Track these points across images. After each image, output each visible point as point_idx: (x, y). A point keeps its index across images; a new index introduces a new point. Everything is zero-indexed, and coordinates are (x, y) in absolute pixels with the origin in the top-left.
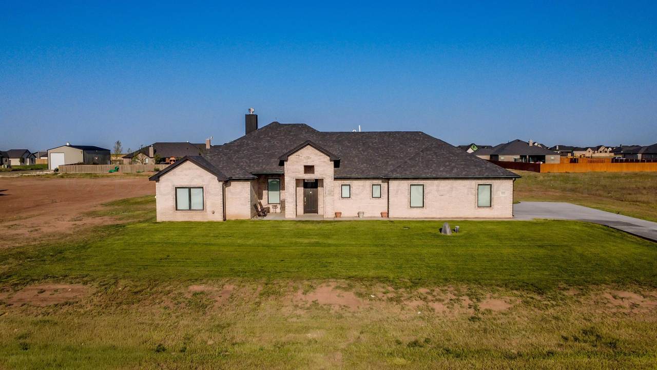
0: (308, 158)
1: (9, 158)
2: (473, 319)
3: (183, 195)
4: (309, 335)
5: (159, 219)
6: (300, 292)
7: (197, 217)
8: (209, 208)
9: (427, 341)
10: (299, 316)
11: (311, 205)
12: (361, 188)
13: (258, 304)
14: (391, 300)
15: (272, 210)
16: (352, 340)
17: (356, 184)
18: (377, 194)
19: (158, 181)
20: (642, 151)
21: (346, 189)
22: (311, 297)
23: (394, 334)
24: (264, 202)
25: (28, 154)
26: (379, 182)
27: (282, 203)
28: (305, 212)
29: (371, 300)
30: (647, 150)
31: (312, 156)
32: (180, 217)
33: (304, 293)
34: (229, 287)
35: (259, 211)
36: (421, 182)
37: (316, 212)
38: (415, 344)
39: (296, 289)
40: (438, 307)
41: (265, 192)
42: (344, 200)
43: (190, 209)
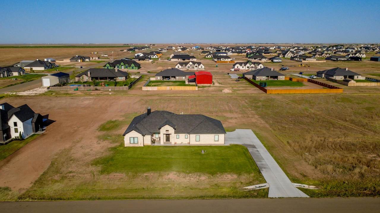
0: (167, 128)
1: (12, 72)
2: (197, 182)
3: (132, 139)
4: (168, 186)
5: (125, 146)
6: (166, 175)
7: (136, 145)
8: (139, 143)
9: (188, 186)
10: (166, 181)
11: (168, 139)
12: (182, 136)
13: (158, 178)
14: (184, 177)
15: (156, 140)
16: (175, 186)
17: (180, 135)
18: (186, 137)
19: (125, 136)
20: (325, 72)
21: (178, 136)
22: (168, 176)
23: (183, 185)
24: (154, 137)
25: (21, 69)
26: (187, 134)
27: (160, 138)
28: (166, 141)
29: (180, 177)
30: (327, 72)
31: (168, 127)
32: (131, 145)
33: (167, 176)
34: (152, 174)
35: (153, 141)
36: (199, 135)
37: (169, 141)
38: (186, 187)
39: (165, 174)
40: (192, 179)
41: (154, 135)
42: (177, 139)
43: (134, 143)
